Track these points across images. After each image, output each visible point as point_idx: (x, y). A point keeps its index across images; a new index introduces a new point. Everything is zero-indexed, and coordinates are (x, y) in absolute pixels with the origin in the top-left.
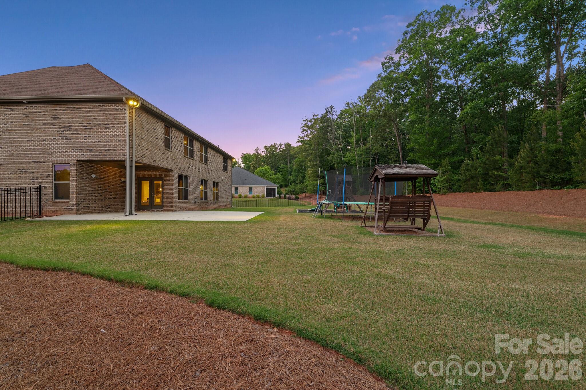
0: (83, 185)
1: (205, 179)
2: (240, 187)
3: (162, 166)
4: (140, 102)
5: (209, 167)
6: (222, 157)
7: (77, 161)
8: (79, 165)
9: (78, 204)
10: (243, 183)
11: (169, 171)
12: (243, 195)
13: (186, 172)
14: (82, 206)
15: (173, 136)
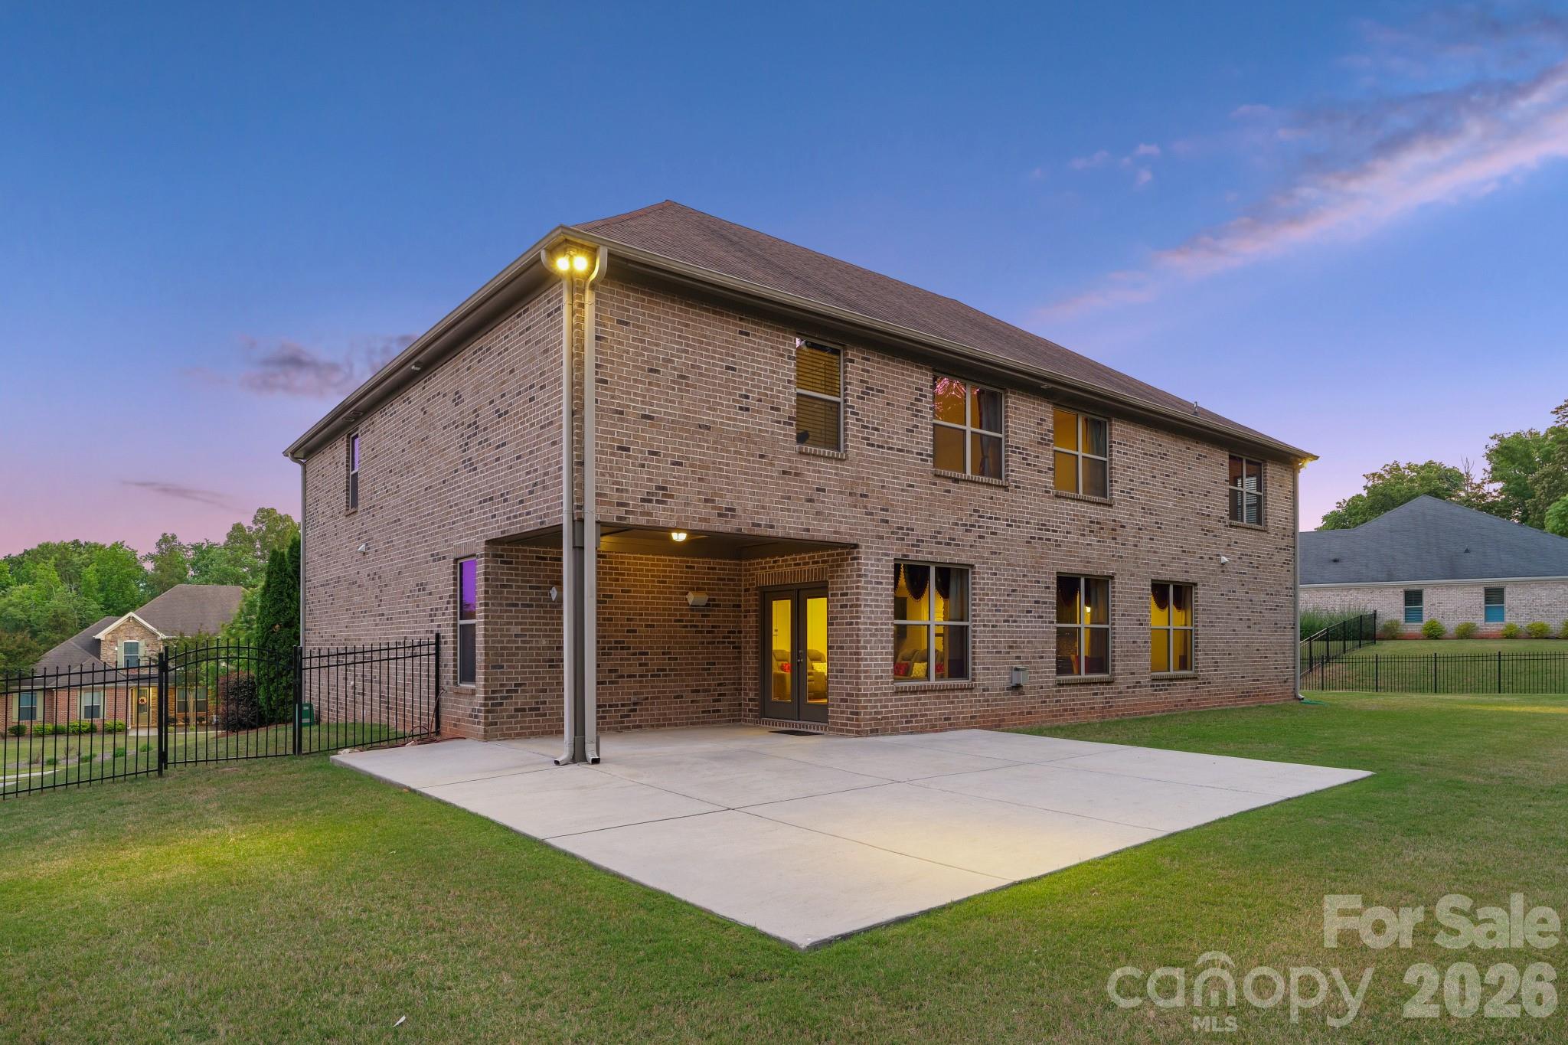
0: (516, 630)
1: (1090, 570)
2: (1435, 587)
3: (779, 532)
4: (603, 252)
5: (1120, 513)
6: (1223, 457)
7: (487, 542)
8: (495, 556)
9: (492, 704)
10: (1453, 571)
11: (842, 552)
12: (1451, 624)
13: (951, 550)
14: (509, 707)
15: (854, 389)
